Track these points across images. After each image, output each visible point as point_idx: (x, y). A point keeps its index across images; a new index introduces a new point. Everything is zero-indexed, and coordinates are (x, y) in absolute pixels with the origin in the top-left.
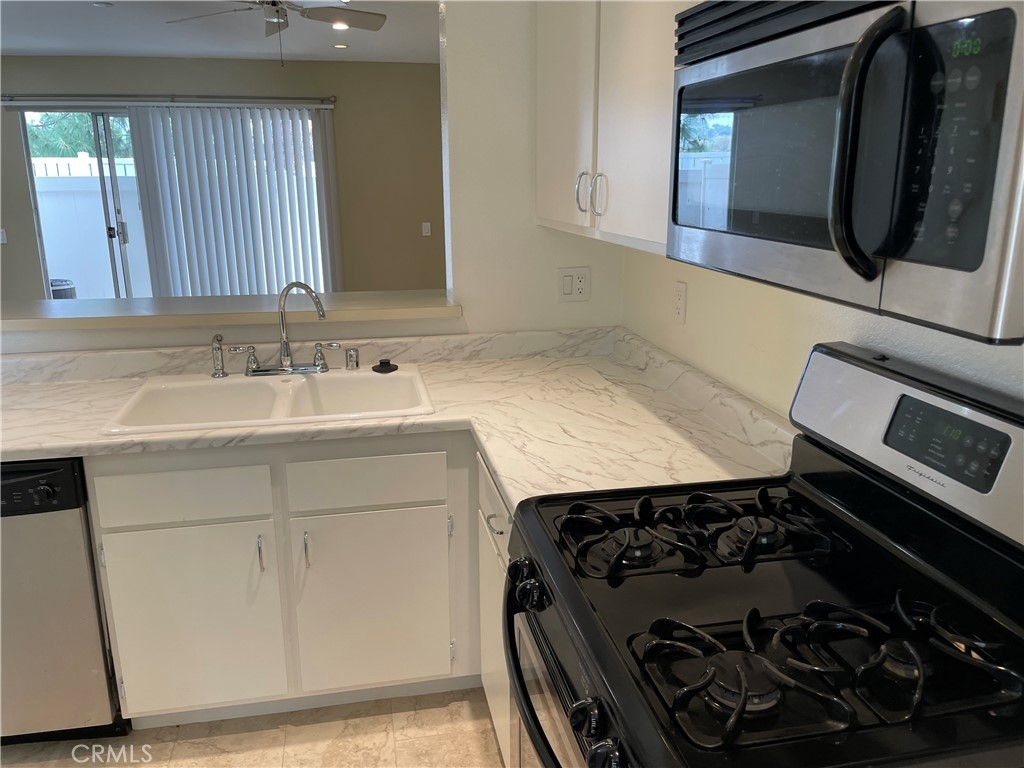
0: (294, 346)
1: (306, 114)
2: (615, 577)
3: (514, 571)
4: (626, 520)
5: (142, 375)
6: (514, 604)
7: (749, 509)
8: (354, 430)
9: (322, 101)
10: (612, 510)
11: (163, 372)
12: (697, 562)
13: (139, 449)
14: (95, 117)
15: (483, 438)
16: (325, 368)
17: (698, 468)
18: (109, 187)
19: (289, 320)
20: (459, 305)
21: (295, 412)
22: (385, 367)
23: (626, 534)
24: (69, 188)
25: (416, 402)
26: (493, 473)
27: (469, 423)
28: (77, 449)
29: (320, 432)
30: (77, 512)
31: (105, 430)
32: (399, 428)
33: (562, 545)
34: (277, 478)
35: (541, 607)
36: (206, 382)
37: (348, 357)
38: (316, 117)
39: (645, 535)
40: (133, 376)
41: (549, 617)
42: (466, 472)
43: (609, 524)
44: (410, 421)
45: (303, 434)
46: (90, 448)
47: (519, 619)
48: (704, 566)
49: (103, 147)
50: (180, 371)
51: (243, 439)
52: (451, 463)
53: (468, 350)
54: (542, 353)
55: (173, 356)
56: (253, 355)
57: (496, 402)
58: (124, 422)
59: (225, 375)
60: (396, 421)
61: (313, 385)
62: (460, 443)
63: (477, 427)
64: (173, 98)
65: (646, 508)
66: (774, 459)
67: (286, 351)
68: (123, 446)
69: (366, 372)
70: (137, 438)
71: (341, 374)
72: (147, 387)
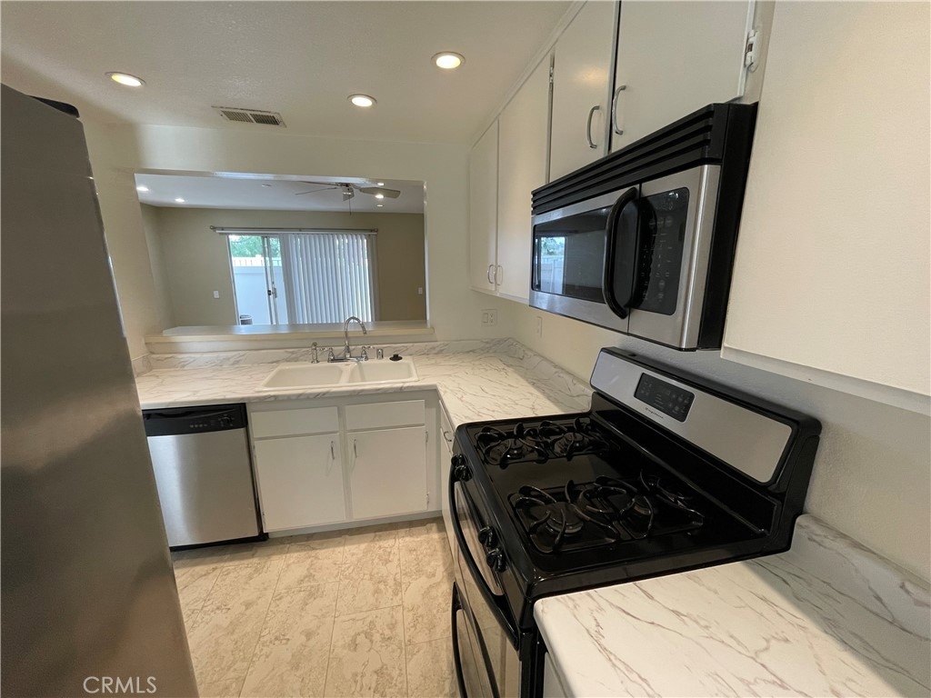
0: (351, 348)
1: (364, 237)
2: (504, 464)
3: (455, 461)
4: (510, 435)
5: (277, 362)
6: (453, 479)
7: (570, 429)
8: (379, 389)
9: (372, 231)
10: (503, 430)
11: (288, 360)
12: (544, 456)
13: (273, 399)
14: (263, 238)
15: (442, 393)
16: (367, 358)
17: (548, 409)
18: (269, 271)
19: (350, 335)
20: (432, 328)
21: (351, 379)
22: (396, 358)
23: (510, 442)
24: (250, 272)
25: (410, 375)
26: (446, 411)
27: (435, 386)
28: (243, 399)
29: (363, 390)
30: (242, 430)
31: (257, 389)
32: (401, 388)
33: (478, 448)
34: (341, 413)
35: (467, 480)
36: (308, 365)
37: (378, 353)
38: (368, 238)
39: (520, 442)
40: (273, 363)
41: (471, 483)
42: (434, 410)
43: (502, 437)
44: (407, 385)
45: (354, 391)
46: (249, 398)
47: (457, 484)
48: (547, 458)
49: (267, 253)
50: (296, 360)
51: (324, 394)
52: (427, 405)
53: (437, 349)
54: (473, 351)
55: (292, 353)
56: (332, 353)
57: (450, 375)
58: (267, 385)
59: (318, 362)
60: (400, 385)
61: (360, 367)
62: (431, 396)
63: (439, 388)
64: (300, 230)
65: (520, 429)
66: (584, 405)
67: (348, 350)
68: (265, 397)
69: (387, 360)
70: (272, 394)
71: (374, 361)
72: (279, 368)
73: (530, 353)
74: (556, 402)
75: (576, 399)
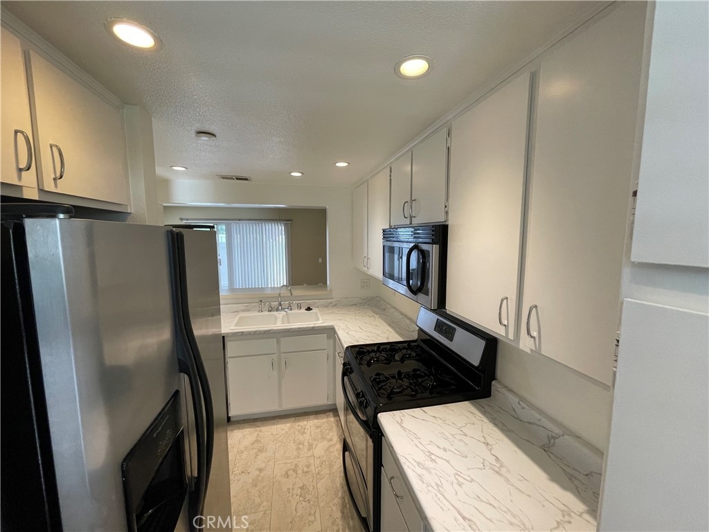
0: (282, 303)
1: (282, 225)
2: (369, 364)
3: (344, 364)
4: (373, 351)
5: (238, 311)
6: (344, 374)
7: (404, 348)
9: (288, 221)
10: (370, 349)
11: (243, 311)
12: (389, 360)
13: (240, 334)
15: (337, 330)
16: (291, 309)
17: (394, 337)
19: (281, 295)
20: (330, 290)
21: (283, 323)
22: (309, 309)
23: (373, 354)
25: (318, 320)
26: (340, 340)
27: (333, 326)
31: (232, 328)
32: (313, 327)
33: (356, 358)
34: (278, 342)
35: (351, 373)
36: (257, 314)
37: (298, 306)
38: (286, 226)
39: (378, 354)
40: (235, 312)
41: (353, 375)
42: (332, 341)
43: (369, 352)
44: (316, 325)
45: (286, 329)
46: (227, 333)
47: (346, 378)
48: (391, 361)
50: (248, 310)
51: (269, 331)
52: (328, 338)
53: (333, 304)
54: (355, 305)
55: (247, 306)
56: (270, 306)
57: (341, 320)
58: (235, 326)
59: (262, 312)
60: (313, 325)
61: (288, 314)
62: (331, 332)
63: (336, 327)
64: (240, 220)
65: (379, 348)
66: (415, 336)
67: (280, 305)
68: (237, 333)
69: (303, 311)
70: (240, 331)
71: (296, 311)
72: (239, 316)
73: (389, 306)
74: (400, 334)
75: (412, 333)
